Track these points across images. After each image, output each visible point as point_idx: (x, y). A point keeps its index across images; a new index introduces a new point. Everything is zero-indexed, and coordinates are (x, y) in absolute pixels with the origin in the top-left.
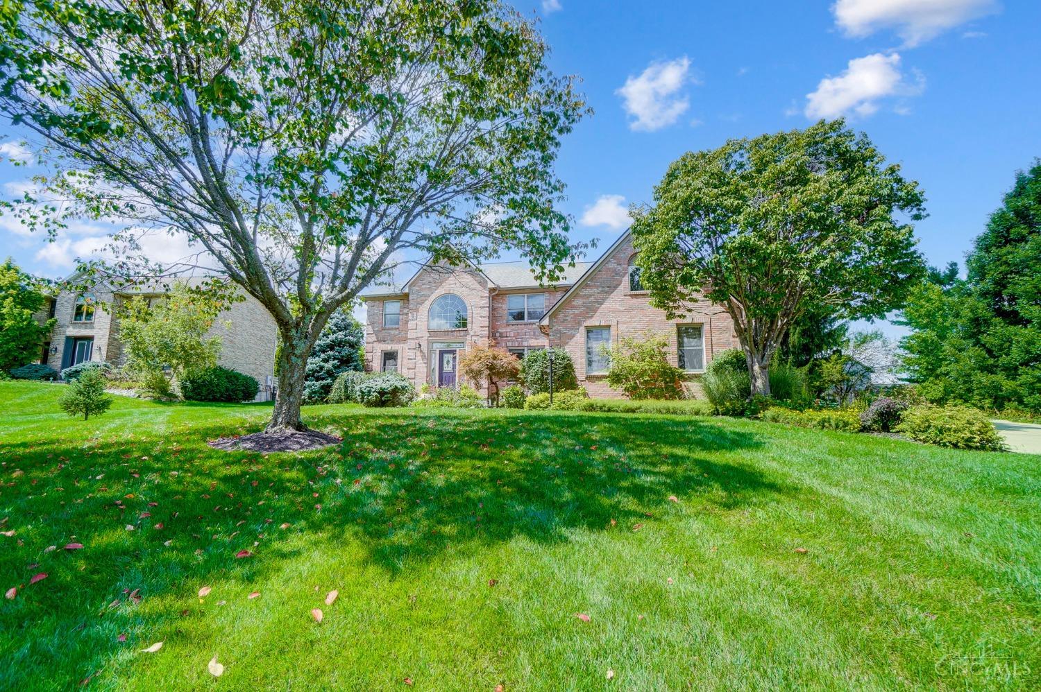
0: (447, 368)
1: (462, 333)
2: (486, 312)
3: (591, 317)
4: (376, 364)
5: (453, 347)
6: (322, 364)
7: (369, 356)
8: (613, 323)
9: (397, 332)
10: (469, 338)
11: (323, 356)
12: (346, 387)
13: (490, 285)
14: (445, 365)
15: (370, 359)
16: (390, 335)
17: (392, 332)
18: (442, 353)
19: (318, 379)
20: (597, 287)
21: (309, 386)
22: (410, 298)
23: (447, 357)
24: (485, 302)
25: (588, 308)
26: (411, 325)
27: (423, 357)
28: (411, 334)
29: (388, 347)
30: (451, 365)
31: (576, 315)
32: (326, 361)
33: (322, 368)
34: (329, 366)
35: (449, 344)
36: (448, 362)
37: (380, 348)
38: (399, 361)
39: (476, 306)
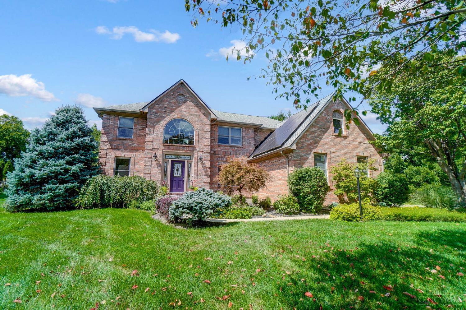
0: (177, 174)
1: (190, 149)
2: (208, 135)
3: (316, 147)
4: (110, 168)
5: (182, 158)
6: (68, 166)
7: (102, 161)
8: (328, 152)
9: (130, 143)
10: (195, 152)
11: (67, 158)
12: (102, 191)
13: (213, 117)
14: (175, 172)
15: (103, 163)
16: (123, 144)
17: (126, 142)
18: (173, 162)
19: (62, 182)
20: (318, 128)
21: (50, 189)
22: (148, 117)
23: (178, 166)
24: (208, 128)
25: (314, 140)
26: (148, 138)
27: (158, 164)
28: (147, 146)
29: (122, 154)
30: (180, 172)
31: (308, 144)
32: (71, 163)
33: (66, 171)
34: (76, 168)
35: (178, 156)
36: (178, 170)
37: (113, 155)
38: (131, 166)
39: (201, 130)
